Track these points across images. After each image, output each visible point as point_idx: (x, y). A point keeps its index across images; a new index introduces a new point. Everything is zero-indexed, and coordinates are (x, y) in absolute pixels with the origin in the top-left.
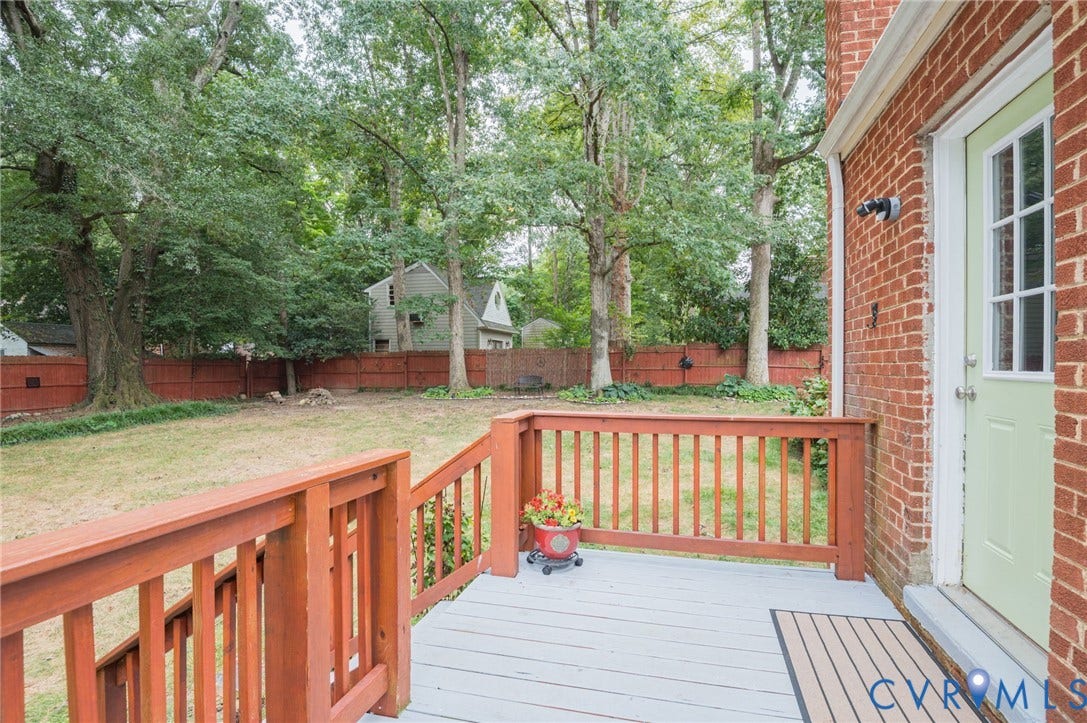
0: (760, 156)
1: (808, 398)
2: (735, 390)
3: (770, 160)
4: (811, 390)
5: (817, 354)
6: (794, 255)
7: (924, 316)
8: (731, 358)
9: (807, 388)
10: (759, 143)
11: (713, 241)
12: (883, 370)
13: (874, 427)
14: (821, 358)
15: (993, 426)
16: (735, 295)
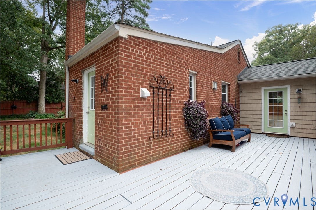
0: (44, 44)
1: (59, 116)
2: (34, 115)
3: (47, 47)
4: (59, 114)
5: (61, 104)
6: (54, 76)
7: (82, 100)
8: (32, 106)
9: (58, 114)
10: (43, 41)
11: (27, 68)
12: (76, 109)
13: (74, 119)
14: (62, 106)
15: (91, 117)
16: (34, 85)
